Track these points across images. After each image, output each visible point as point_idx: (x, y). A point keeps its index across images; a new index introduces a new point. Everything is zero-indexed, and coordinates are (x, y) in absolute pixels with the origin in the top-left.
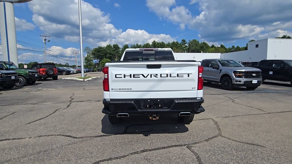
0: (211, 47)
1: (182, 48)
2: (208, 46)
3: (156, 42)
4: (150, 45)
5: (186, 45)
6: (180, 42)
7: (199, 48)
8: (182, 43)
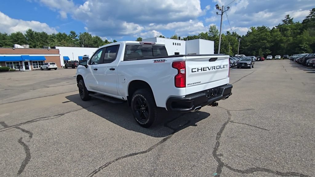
0: (105, 42)
1: (72, 41)
2: (101, 41)
3: (34, 32)
4: (24, 34)
5: (76, 38)
6: (68, 34)
7: (92, 43)
8: (71, 35)
